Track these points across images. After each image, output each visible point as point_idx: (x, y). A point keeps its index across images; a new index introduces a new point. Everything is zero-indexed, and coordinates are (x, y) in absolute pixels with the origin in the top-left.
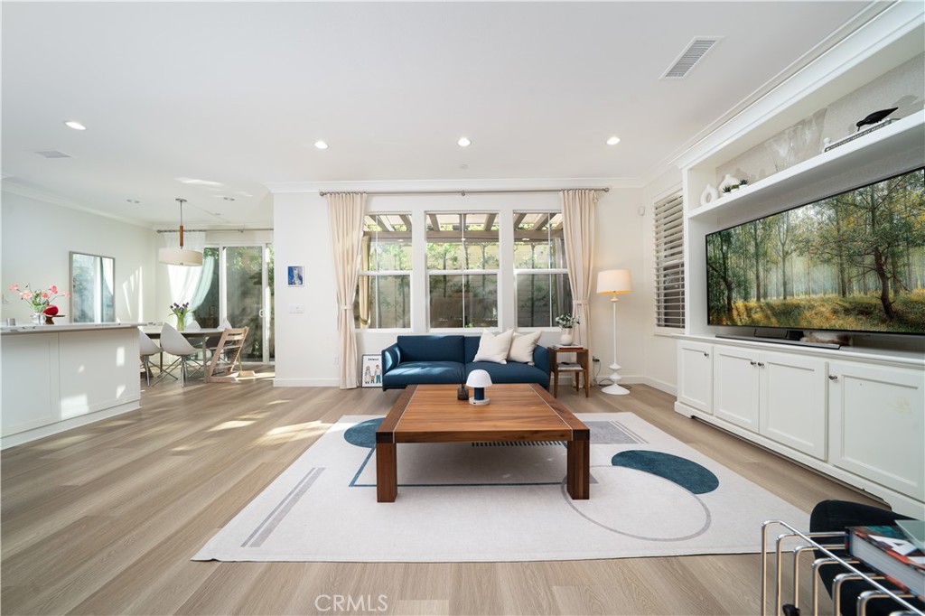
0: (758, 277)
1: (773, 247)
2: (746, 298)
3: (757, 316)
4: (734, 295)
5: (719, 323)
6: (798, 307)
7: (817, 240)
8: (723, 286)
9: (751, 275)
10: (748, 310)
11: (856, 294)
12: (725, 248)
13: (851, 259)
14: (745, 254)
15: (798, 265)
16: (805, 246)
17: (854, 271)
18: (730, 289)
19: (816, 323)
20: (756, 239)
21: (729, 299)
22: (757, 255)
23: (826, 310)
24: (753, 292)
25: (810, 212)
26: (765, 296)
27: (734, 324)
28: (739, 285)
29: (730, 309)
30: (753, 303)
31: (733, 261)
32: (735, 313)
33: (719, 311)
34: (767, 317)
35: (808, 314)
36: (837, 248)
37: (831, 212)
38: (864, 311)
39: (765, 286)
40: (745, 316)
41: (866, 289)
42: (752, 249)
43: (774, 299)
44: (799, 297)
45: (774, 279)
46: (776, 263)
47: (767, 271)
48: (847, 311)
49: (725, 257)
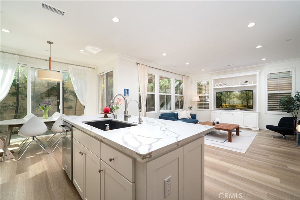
0: (228, 100)
1: (231, 96)
2: (225, 103)
3: (227, 107)
4: (223, 103)
5: (219, 107)
6: (235, 105)
7: (238, 96)
8: (220, 101)
9: (227, 100)
10: (226, 106)
11: (244, 104)
12: (221, 95)
13: (244, 99)
14: (226, 97)
15: (235, 99)
16: (237, 97)
17: (244, 101)
18: (222, 102)
19: (238, 108)
20: (228, 94)
21: (222, 104)
22: (228, 97)
23: (240, 106)
24: (227, 103)
25: (238, 92)
26: (229, 103)
27: (223, 108)
28: (224, 101)
29: (222, 105)
30: (227, 104)
31: (222, 97)
32: (223, 106)
33: (219, 105)
34: (230, 107)
35: (237, 106)
36: (241, 98)
37: (241, 93)
38: (245, 106)
39: (229, 102)
40: (225, 107)
41: (245, 104)
42: (227, 96)
43: (231, 104)
44: (235, 104)
45: (231, 101)
46: (231, 99)
47: (230, 100)
48: (243, 106)
49: (221, 96)
